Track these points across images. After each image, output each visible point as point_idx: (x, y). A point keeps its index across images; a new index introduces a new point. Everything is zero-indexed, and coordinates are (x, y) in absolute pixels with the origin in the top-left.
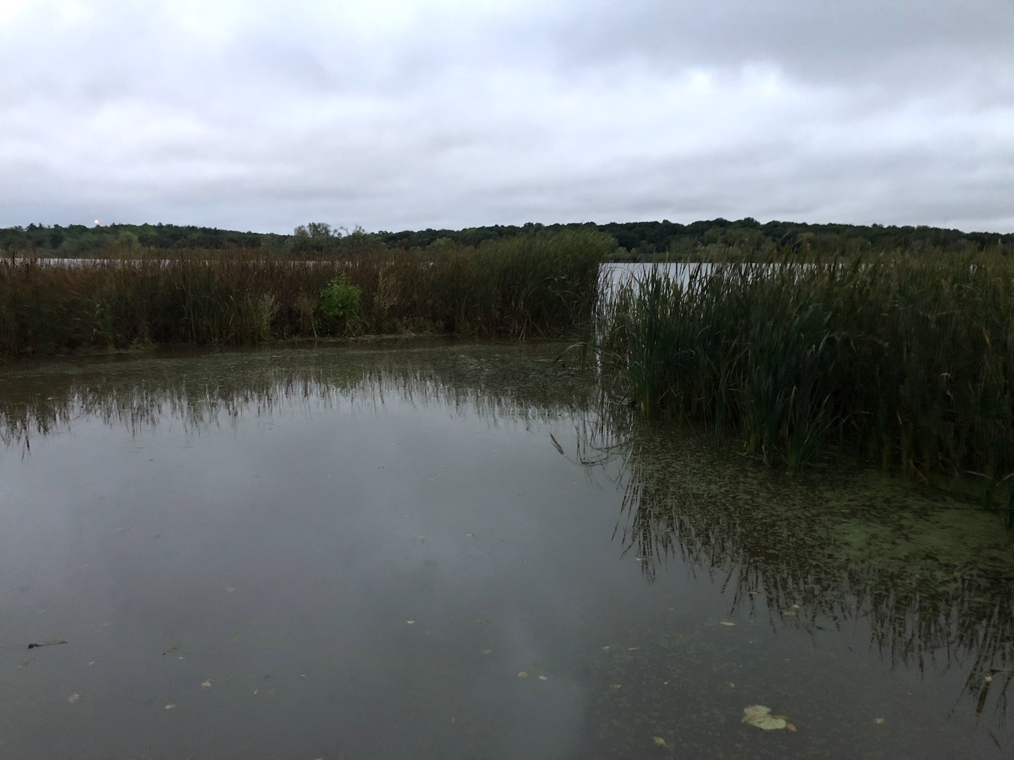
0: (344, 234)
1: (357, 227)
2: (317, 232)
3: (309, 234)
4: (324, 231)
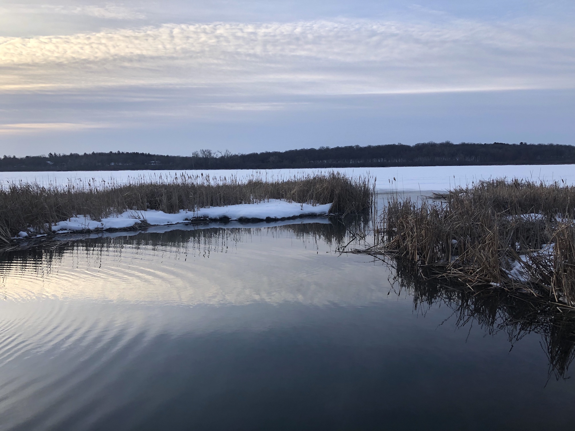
0: (219, 155)
1: (227, 151)
2: (205, 154)
3: (201, 155)
4: (208, 154)
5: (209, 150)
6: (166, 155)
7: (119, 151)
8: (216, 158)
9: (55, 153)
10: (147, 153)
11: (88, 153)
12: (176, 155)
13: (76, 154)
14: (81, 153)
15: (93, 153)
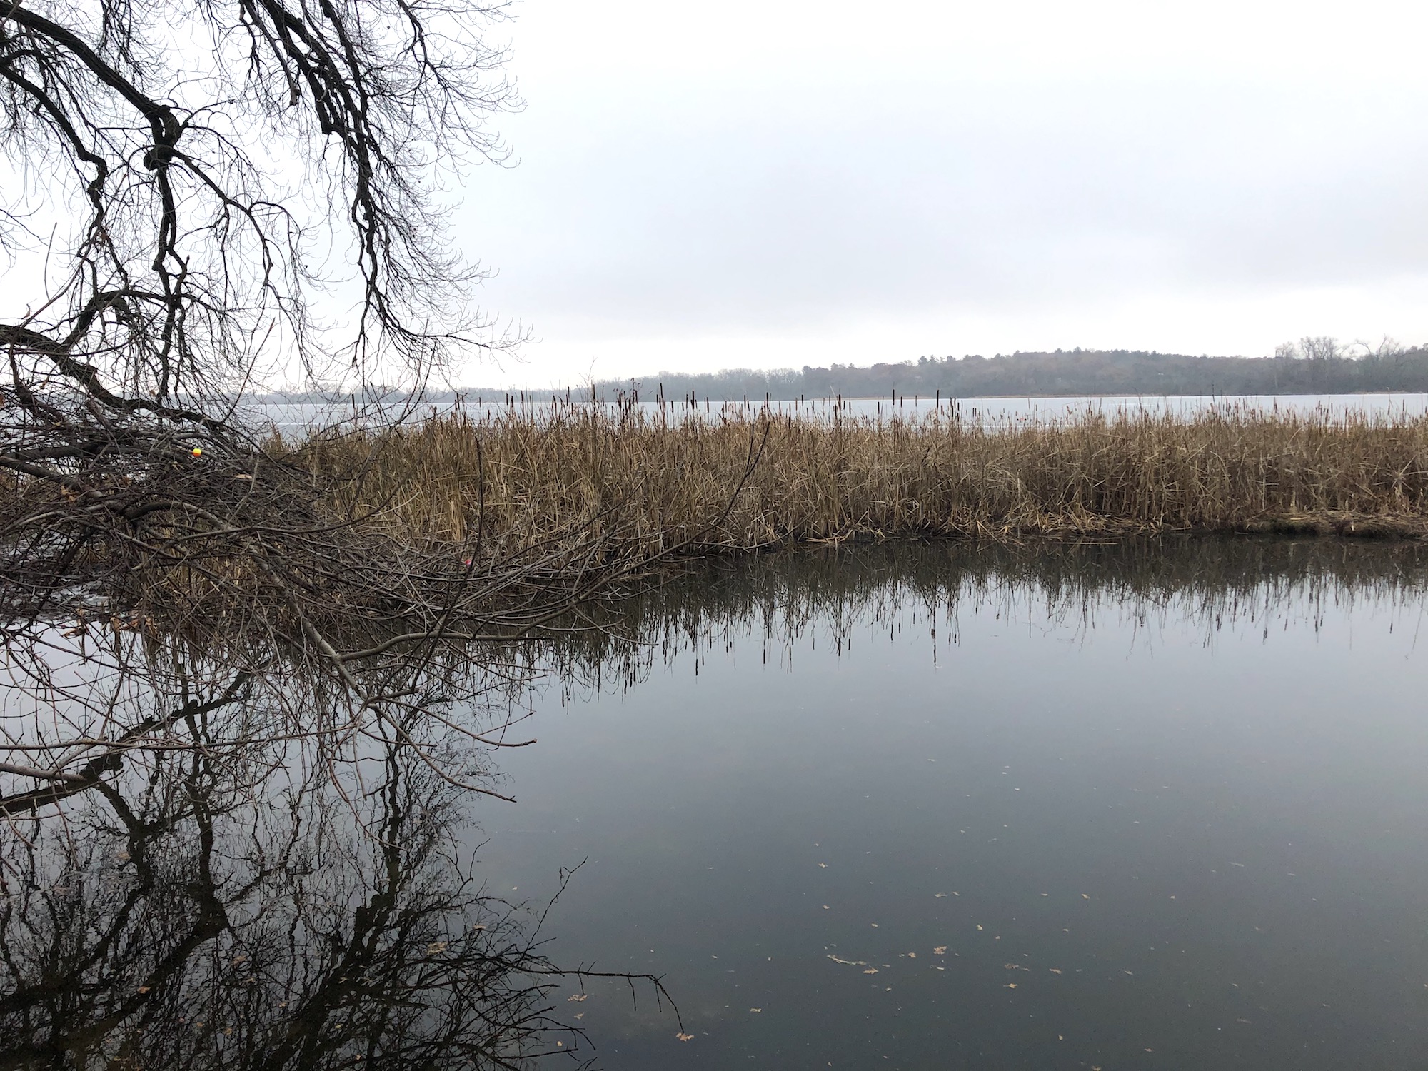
0: (1360, 353)
1: (1385, 339)
2: (1314, 351)
3: (1300, 354)
4: (1325, 349)
5: (1328, 339)
6: (1199, 356)
7: (1078, 348)
8: (1348, 360)
9: (932, 357)
10: (1150, 352)
11: (1004, 354)
12: (1228, 356)
13: (978, 357)
14: (988, 355)
15: (1017, 354)
